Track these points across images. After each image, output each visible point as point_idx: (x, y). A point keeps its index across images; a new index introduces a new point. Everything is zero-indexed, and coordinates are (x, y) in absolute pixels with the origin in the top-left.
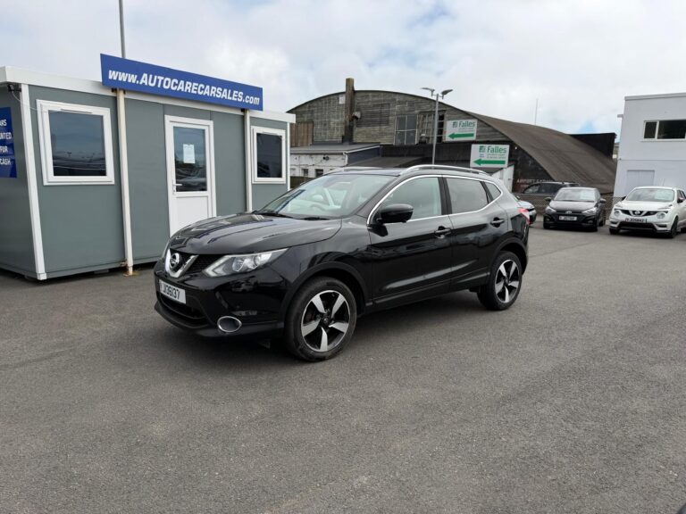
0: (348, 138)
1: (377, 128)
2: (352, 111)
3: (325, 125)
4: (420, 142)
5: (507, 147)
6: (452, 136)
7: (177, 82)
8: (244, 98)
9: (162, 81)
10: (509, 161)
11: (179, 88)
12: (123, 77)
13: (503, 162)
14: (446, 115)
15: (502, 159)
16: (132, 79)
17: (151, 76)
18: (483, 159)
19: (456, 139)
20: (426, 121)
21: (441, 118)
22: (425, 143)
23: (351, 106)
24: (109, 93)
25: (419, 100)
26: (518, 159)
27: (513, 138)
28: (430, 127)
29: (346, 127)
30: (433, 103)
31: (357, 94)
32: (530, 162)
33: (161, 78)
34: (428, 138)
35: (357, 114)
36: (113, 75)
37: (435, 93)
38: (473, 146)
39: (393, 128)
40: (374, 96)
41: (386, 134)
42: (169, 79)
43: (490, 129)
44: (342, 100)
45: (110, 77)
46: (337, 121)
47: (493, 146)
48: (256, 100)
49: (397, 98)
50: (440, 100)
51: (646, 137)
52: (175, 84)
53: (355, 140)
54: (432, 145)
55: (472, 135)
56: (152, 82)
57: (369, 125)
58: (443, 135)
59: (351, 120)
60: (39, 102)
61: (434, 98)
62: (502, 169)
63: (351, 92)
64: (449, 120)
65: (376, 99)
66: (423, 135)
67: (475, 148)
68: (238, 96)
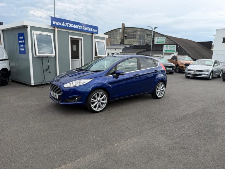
0: (122, 43)
1: (132, 40)
2: (124, 34)
3: (115, 39)
4: (146, 44)
5: (176, 46)
6: (157, 42)
7: (73, 25)
8: (93, 30)
9: (69, 25)
10: (176, 50)
11: (73, 27)
12: (57, 23)
13: (174, 51)
14: (155, 35)
15: (173, 50)
16: (60, 24)
17: (65, 23)
18: (167, 50)
19: (158, 43)
20: (148, 37)
21: (154, 36)
22: (148, 44)
23: (124, 32)
24: (53, 29)
25: (146, 30)
26: (179, 50)
27: (177, 43)
28: (150, 39)
29: (122, 39)
30: (151, 32)
31: (126, 29)
32: (183, 51)
33: (68, 24)
34: (149, 43)
35: (126, 35)
36: (54, 23)
37: (152, 28)
38: (164, 45)
39: (138, 39)
40: (131, 29)
41: (135, 42)
42: (70, 24)
43: (170, 40)
44: (121, 30)
45: (53, 24)
46: (119, 38)
47: (171, 46)
48: (96, 31)
49: (139, 30)
50: (154, 30)
51: (223, 43)
52: (72, 26)
53: (125, 43)
54: (150, 45)
55: (164, 42)
56: (65, 25)
57: (129, 39)
58: (154, 42)
59: (123, 37)
60: (33, 31)
61: (152, 30)
62: (173, 53)
63: (124, 28)
64: (156, 37)
65: (132, 30)
66: (147, 42)
67: (165, 46)
68: (91, 29)
